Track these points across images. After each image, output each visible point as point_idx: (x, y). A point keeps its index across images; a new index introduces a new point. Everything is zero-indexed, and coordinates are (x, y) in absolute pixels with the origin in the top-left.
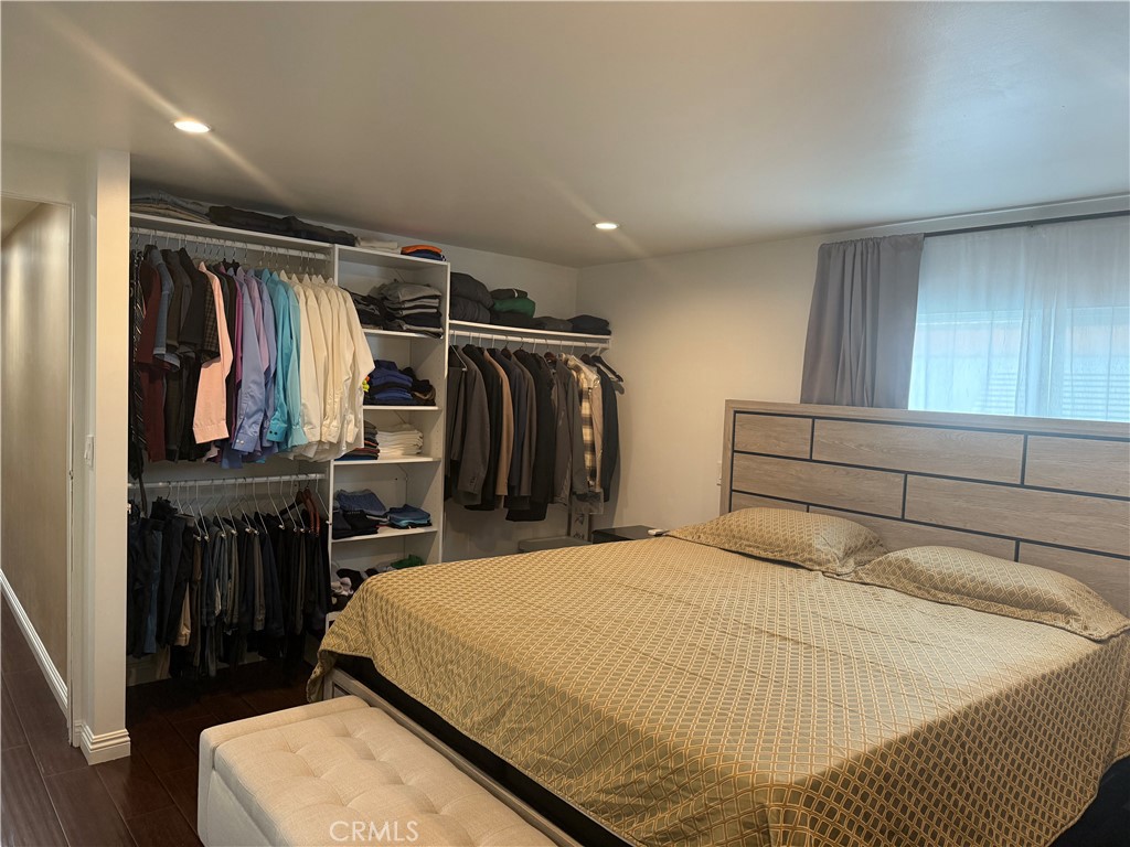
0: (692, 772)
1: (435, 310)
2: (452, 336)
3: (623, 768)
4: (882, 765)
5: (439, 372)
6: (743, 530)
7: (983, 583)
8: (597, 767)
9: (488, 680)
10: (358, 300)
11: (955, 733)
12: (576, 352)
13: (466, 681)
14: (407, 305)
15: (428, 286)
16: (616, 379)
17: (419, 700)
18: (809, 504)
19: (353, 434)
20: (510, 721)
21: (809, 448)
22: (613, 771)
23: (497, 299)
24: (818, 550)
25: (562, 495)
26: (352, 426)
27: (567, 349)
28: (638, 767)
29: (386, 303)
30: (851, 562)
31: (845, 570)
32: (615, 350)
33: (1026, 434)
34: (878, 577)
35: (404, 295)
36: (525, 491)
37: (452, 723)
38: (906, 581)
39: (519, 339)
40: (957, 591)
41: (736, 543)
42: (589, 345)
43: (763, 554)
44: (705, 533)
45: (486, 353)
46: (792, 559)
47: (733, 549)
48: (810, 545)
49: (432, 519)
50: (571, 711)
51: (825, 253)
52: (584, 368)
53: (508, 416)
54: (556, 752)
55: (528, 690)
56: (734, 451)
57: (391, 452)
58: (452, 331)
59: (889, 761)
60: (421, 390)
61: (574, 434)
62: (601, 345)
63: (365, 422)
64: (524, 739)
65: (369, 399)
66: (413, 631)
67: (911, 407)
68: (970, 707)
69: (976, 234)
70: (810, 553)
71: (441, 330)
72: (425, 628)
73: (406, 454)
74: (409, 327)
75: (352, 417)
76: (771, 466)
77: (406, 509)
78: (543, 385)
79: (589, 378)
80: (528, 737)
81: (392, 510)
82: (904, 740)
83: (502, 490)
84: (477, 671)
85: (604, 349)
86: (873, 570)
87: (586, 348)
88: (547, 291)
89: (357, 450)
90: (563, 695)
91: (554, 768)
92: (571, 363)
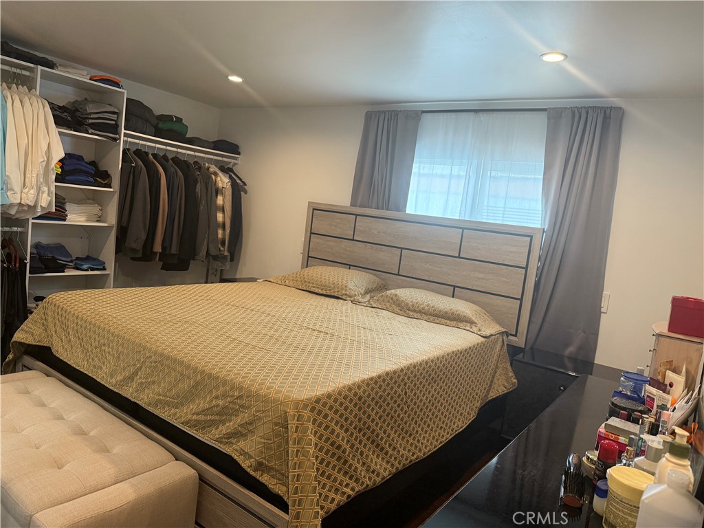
0: (248, 397)
1: (114, 122)
2: (125, 142)
3: (208, 399)
4: (358, 391)
5: (115, 165)
6: (310, 278)
7: (433, 307)
8: (193, 400)
9: (128, 354)
10: (53, 107)
11: (401, 377)
12: (216, 163)
13: (113, 356)
14: (92, 116)
15: (110, 105)
16: (242, 184)
17: (81, 370)
18: (350, 265)
19: (46, 200)
20: (141, 378)
21: (352, 233)
22: (202, 402)
23: (161, 120)
24: (350, 289)
25: (201, 255)
26: (45, 195)
27: (210, 161)
28: (217, 397)
29: (77, 114)
30: (368, 296)
31: (364, 300)
32: (242, 165)
33: (463, 229)
34: (380, 304)
35: (90, 108)
36: (174, 250)
37: (103, 383)
38: (394, 306)
39: (175, 149)
40: (420, 312)
41: (306, 285)
42: (225, 159)
43: (321, 292)
44: (289, 279)
45: (151, 157)
46: (336, 294)
47: (304, 289)
48: (346, 286)
49: (106, 265)
50: (179, 369)
51: (369, 116)
52: (220, 174)
53: (163, 199)
54: (168, 394)
55: (153, 359)
56: (311, 233)
57: (76, 217)
58: (125, 138)
59: (362, 389)
60: (102, 177)
61: (211, 217)
62: (233, 161)
63: (56, 194)
64: (149, 389)
65: (59, 179)
66: (79, 327)
67: (408, 211)
68: (411, 365)
69: (449, 114)
70: (346, 290)
71: (117, 136)
72: (88, 324)
73: (88, 220)
74: (93, 131)
75: (46, 189)
76: (332, 243)
77: (88, 259)
78: (190, 182)
79: (223, 181)
80: (152, 387)
81: (77, 259)
82: (372, 379)
83: (158, 248)
84: (120, 349)
85: (235, 164)
86: (378, 300)
87: (223, 161)
88: (196, 120)
89: (50, 213)
90: (175, 360)
91: (167, 404)
92: (211, 170)
